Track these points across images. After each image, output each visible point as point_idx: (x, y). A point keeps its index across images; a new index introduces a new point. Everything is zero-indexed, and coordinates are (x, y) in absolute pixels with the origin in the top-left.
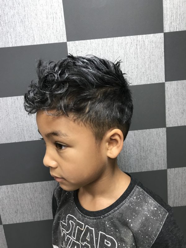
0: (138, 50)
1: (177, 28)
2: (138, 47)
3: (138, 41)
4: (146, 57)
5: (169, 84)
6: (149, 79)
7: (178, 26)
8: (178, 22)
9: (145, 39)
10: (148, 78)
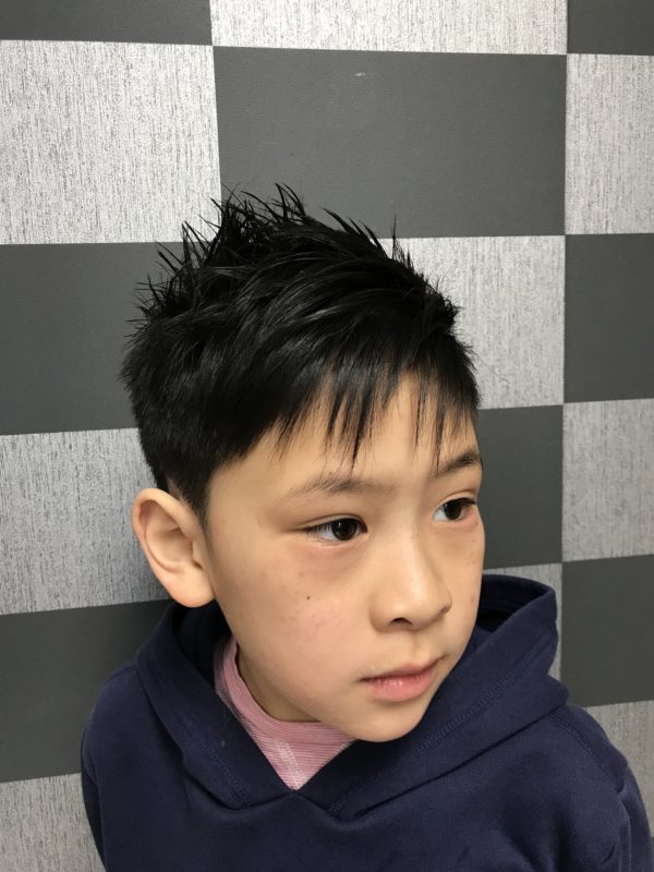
0: (478, 289)
1: (607, 223)
2: (479, 278)
3: (480, 257)
4: (505, 315)
5: (577, 413)
6: (512, 390)
7: (610, 218)
8: (612, 205)
9: (504, 251)
10: (508, 387)
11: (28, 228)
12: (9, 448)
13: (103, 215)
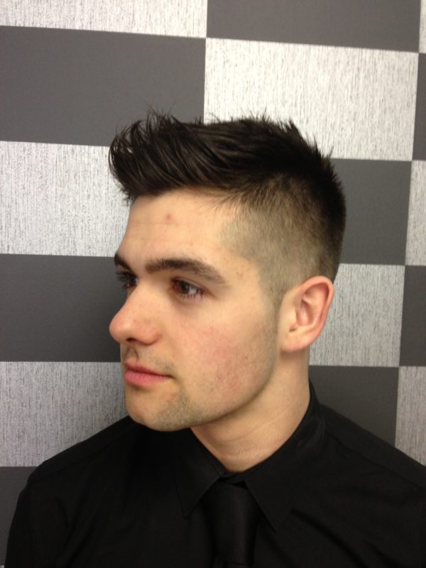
0: (361, 82)
2: (362, 75)
3: (363, 62)
4: (377, 99)
5: (421, 167)
6: (378, 148)
9: (379, 59)
10: (376, 147)
11: (93, 21)
12: (70, 153)
13: (137, 17)
